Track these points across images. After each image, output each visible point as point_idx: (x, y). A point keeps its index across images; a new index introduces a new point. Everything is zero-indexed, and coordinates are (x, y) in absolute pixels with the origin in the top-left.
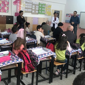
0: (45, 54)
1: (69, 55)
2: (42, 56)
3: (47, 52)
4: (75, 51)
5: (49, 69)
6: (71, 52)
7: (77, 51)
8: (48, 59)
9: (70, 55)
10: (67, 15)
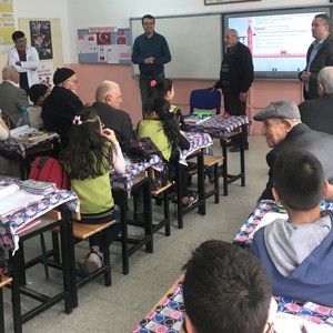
0: (34, 206)
1: (122, 186)
2: (26, 216)
3: (43, 197)
4: (141, 168)
5: (52, 258)
6: (128, 175)
7: (147, 165)
8: (48, 223)
9: (129, 186)
10: (81, 33)
